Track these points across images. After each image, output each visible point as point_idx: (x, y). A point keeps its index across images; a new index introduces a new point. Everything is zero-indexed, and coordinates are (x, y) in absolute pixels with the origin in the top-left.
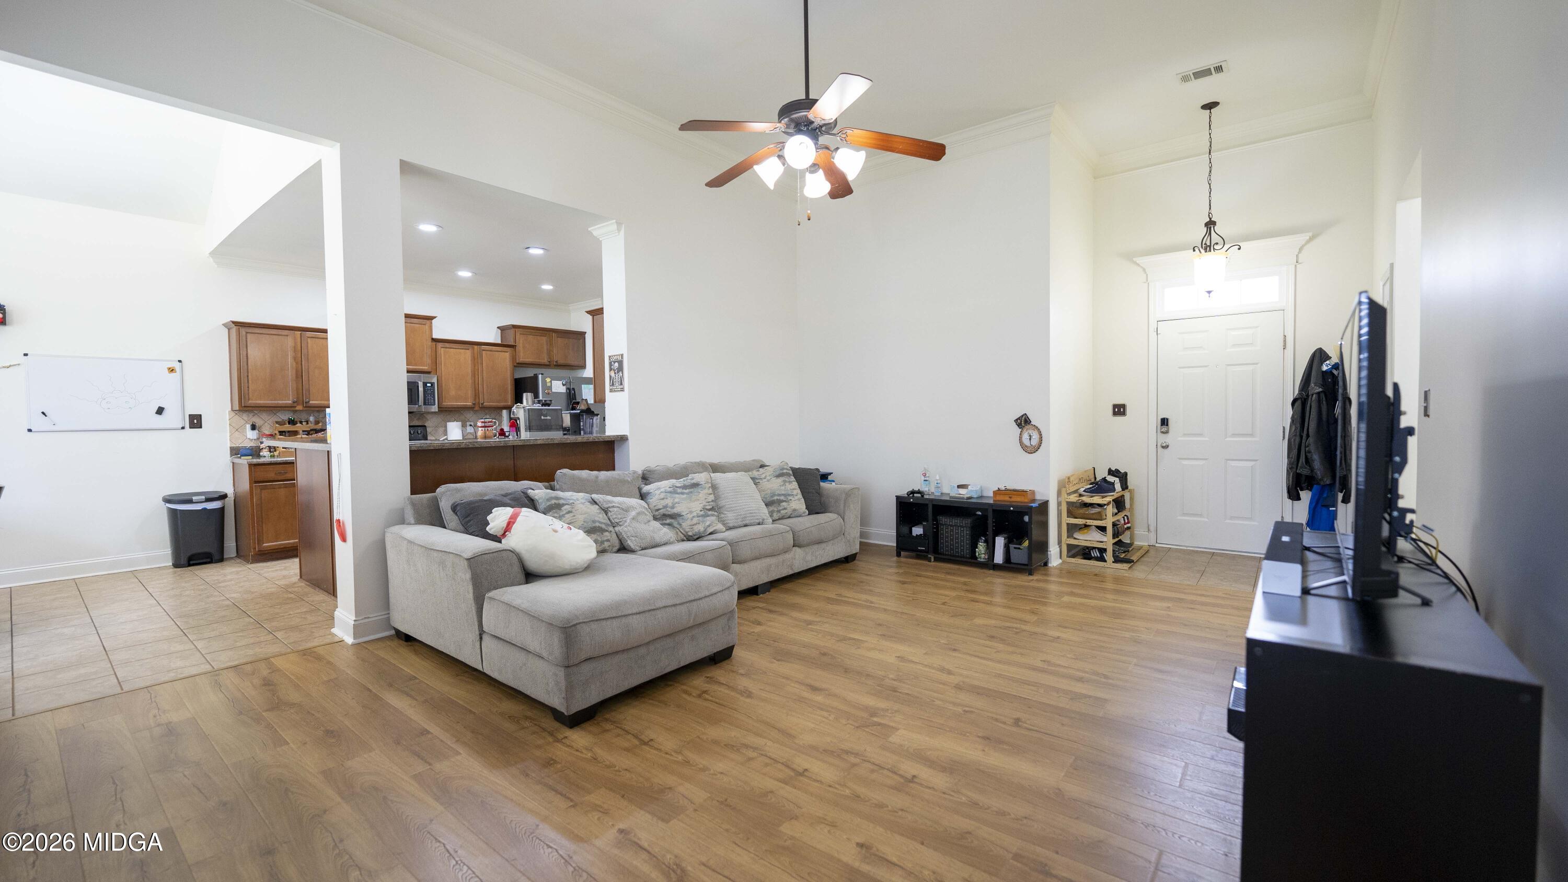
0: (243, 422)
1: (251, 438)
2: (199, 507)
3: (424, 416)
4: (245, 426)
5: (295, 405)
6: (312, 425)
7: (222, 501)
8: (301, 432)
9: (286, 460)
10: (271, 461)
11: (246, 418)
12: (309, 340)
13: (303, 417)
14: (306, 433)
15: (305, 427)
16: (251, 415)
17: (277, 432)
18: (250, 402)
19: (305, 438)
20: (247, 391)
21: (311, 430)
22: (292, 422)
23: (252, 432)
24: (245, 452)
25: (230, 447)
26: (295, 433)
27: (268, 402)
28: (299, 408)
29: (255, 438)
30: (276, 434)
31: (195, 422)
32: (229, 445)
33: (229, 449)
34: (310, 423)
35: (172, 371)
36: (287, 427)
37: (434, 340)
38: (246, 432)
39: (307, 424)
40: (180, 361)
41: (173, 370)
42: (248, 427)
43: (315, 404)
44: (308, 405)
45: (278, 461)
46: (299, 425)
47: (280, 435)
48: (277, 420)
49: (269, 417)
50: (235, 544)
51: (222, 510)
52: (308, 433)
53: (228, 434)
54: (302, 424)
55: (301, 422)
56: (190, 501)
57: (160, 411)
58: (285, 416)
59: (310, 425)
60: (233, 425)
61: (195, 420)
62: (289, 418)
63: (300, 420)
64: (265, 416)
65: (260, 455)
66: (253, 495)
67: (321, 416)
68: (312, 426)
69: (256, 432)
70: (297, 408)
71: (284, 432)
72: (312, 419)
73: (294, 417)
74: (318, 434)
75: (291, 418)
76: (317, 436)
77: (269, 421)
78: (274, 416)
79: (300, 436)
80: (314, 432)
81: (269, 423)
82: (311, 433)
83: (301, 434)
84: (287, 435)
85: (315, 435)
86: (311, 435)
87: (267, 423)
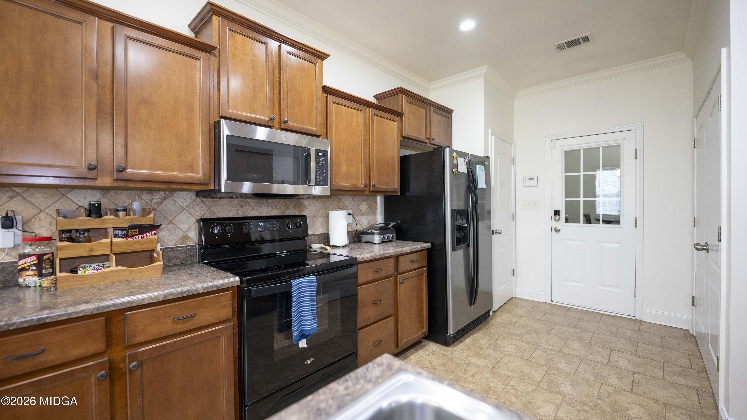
3: (301, 202)
5: (93, 174)
6: (135, 217)
8: (111, 232)
13: (122, 200)
14: (121, 233)
15: (121, 220)
16: (5, 197)
19: (118, 244)
21: (134, 227)
22: (94, 211)
26: (99, 234)
34: (132, 213)
36: (84, 222)
37: (326, 90)
39: (126, 215)
43: (137, 174)
44: (122, 175)
46: (109, 216)
49: (50, 202)
52: (124, 233)
54: (117, 216)
55: (115, 212)
58: (82, 200)
59: (132, 217)
62: (90, 204)
63: (114, 208)
64: (39, 198)
67: (155, 200)
69: (12, 233)
71: (77, 231)
72: (136, 205)
73: (99, 203)
74: (145, 235)
75: (93, 204)
76: (143, 239)
77: (50, 208)
78: (62, 200)
79: (108, 240)
80: (136, 232)
81: (49, 213)
82: (130, 234)
83: (110, 236)
84: (82, 238)
85: (140, 236)
86: (130, 237)
87: (46, 213)
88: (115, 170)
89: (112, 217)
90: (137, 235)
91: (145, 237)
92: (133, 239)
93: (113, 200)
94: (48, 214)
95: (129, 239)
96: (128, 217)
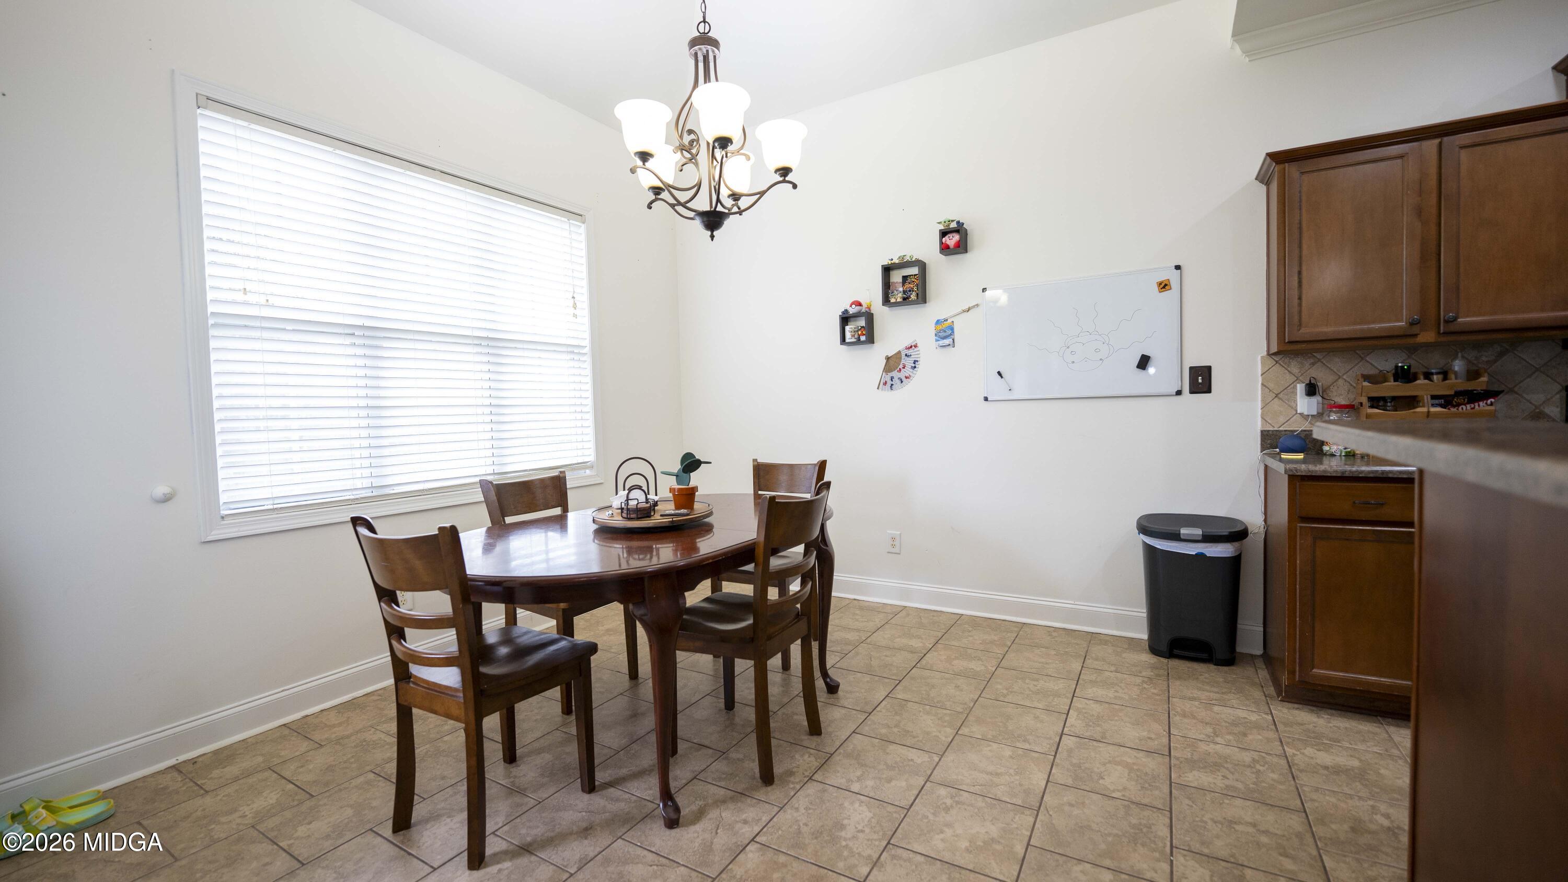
0: (1290, 378)
1: (1306, 413)
2: (1191, 550)
4: (1295, 387)
5: (1415, 329)
6: (1459, 381)
7: (1237, 544)
8: (1427, 399)
9: (1383, 472)
10: (1344, 472)
11: (1295, 370)
12: (1464, 154)
13: (1435, 361)
14: (1442, 401)
15: (1438, 386)
16: (1307, 364)
17: (1364, 400)
18: (1303, 330)
19: (1437, 415)
20: (1296, 310)
21: (1458, 394)
22: (1404, 375)
23: (1307, 400)
24: (1289, 443)
25: (1262, 432)
26: (1411, 402)
27: (1346, 328)
28: (1427, 337)
29: (1315, 413)
30: (1361, 404)
31: (1200, 381)
32: (1259, 426)
33: (1259, 434)
34: (1453, 376)
35: (1164, 287)
36: (1392, 388)
38: (1295, 401)
39: (1445, 379)
40: (1178, 267)
41: (1166, 285)
42: (1300, 388)
43: (1469, 323)
44: (1452, 327)
45: (1362, 472)
46: (1421, 381)
47: (1372, 407)
48: (1365, 373)
49: (1350, 366)
50: (1262, 629)
51: (1235, 563)
52: (1447, 401)
53: (1259, 404)
54: (1431, 380)
55: (1428, 376)
56: (1176, 537)
57: (1144, 363)
58: (1386, 363)
59: (1453, 381)
60: (1271, 385)
61: (1200, 378)
62: (1397, 367)
63: (1425, 370)
64: (1338, 364)
65: (1322, 450)
66: (1295, 548)
68: (1457, 383)
69: (1315, 400)
70: (1421, 339)
71: (1384, 399)
72: (1458, 365)
73: (1408, 364)
74: (1476, 404)
75: (1401, 366)
76: (1473, 410)
77: (1348, 374)
78: (1361, 364)
79: (1425, 410)
80: (1464, 400)
81: (1347, 379)
82: (1456, 402)
83: (1426, 405)
84: (1389, 406)
85: (1468, 406)
86: (1454, 406)
87: (1344, 379)
88: (1442, 321)
89: (1426, 381)
90: (1465, 405)
91: (1477, 407)
92: (1458, 409)
93: (1421, 362)
94: (1346, 381)
95: (1452, 410)
96: (1447, 382)
